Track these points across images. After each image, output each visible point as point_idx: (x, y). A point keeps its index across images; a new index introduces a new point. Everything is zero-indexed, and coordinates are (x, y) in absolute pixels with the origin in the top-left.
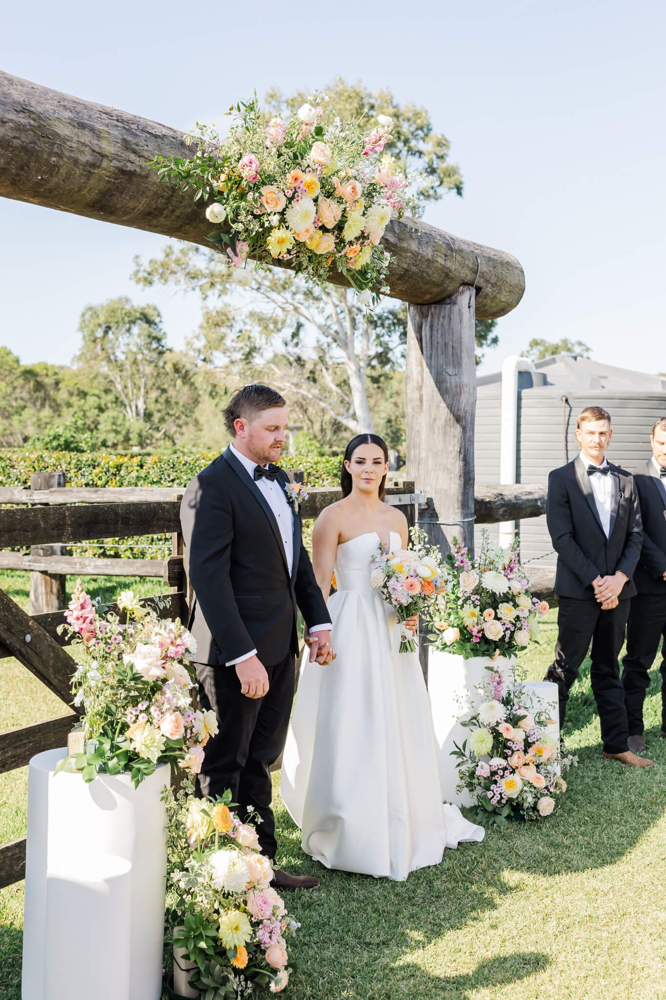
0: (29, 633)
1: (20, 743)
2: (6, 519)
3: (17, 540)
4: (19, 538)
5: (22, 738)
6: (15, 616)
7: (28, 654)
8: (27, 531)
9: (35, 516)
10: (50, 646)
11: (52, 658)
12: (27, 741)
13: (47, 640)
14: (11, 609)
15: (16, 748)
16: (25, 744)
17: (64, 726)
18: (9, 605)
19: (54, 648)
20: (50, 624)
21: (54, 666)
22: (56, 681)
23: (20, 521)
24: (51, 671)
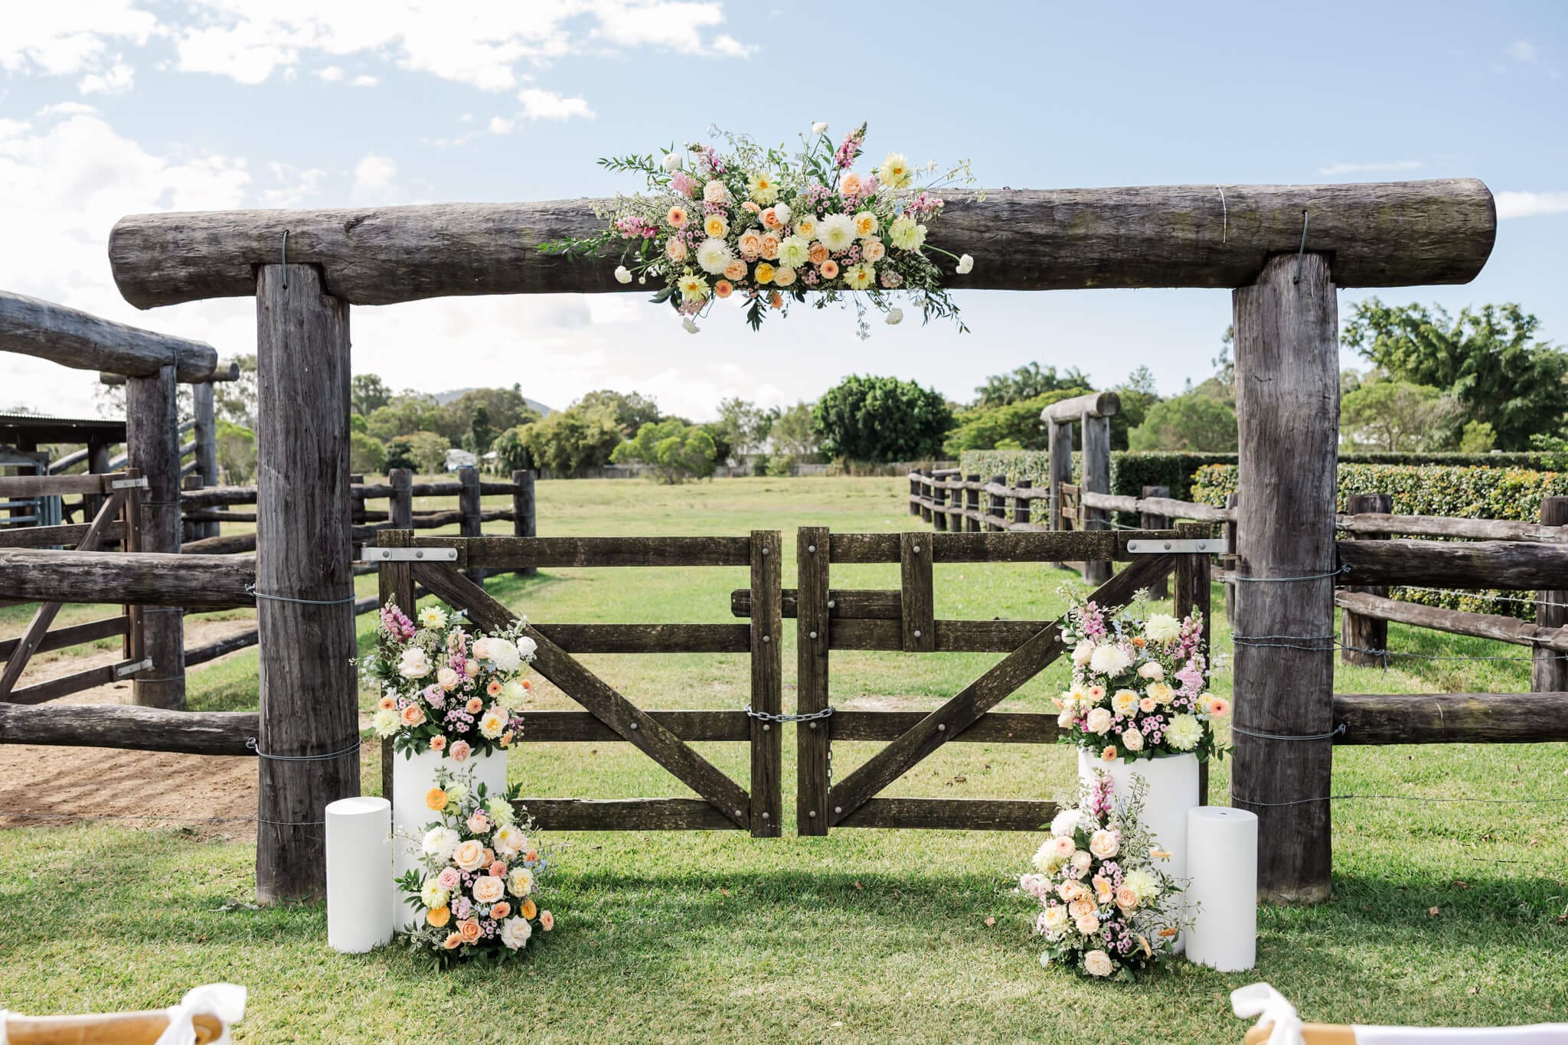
19: (555, 652)
20: (560, 633)
21: (554, 667)
22: (557, 680)
23: (523, 547)
24: (551, 670)
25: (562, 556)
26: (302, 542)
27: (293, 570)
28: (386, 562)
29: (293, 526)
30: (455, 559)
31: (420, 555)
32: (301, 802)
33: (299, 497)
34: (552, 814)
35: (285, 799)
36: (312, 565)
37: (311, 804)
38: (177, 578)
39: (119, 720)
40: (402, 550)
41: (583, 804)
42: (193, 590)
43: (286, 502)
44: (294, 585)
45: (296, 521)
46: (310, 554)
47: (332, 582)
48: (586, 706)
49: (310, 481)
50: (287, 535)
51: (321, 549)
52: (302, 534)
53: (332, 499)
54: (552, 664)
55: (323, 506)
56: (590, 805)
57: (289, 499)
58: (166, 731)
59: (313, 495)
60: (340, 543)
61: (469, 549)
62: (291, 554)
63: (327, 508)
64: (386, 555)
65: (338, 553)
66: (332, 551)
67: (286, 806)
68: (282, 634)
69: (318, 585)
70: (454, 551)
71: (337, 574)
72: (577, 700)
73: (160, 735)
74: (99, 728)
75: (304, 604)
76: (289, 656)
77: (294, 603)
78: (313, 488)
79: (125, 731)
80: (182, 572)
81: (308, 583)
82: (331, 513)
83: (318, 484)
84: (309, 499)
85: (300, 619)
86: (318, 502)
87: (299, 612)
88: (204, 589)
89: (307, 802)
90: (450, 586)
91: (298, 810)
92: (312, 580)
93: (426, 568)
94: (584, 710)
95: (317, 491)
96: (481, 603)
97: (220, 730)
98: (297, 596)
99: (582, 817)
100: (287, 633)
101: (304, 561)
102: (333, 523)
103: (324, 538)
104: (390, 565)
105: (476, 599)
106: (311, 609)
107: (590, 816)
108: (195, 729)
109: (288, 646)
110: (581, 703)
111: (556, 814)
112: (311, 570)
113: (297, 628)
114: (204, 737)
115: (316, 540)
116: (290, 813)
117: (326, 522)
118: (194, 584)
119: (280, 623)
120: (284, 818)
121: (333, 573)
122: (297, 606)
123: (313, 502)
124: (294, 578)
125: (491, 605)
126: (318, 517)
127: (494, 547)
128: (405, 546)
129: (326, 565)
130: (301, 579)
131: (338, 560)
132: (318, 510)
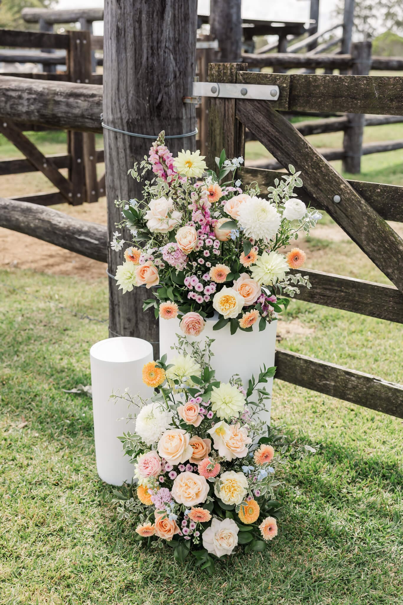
0: (339, 195)
1: (330, 287)
2: (331, 85)
3: (343, 107)
4: (345, 105)
5: (334, 284)
6: (324, 175)
7: (336, 213)
8: (356, 99)
9: (368, 84)
10: (365, 214)
11: (366, 226)
12: (339, 289)
13: (361, 207)
14: (320, 168)
15: (326, 289)
16: (337, 290)
17: (386, 295)
18: (318, 164)
19: (369, 217)
20: (379, 195)
21: (367, 233)
22: (368, 249)
23: (349, 88)
24: (363, 237)
25: (392, 100)
26: (131, 72)
27: (123, 101)
28: (215, 98)
29: (123, 55)
30: (276, 98)
31: (245, 92)
32: (129, 320)
33: (128, 23)
34: (350, 386)
35: (119, 314)
36: (138, 97)
37: (137, 323)
38: (68, 105)
39: (43, 221)
40: (229, 86)
41: (383, 386)
42: (76, 116)
43: (118, 28)
44: (124, 117)
45: (126, 49)
46: (137, 86)
47: (159, 116)
48: (396, 284)
49: (138, 5)
50: (118, 64)
51: (147, 80)
52: (131, 64)
53: (160, 25)
54: (364, 229)
55: (150, 34)
56: (390, 389)
57: (120, 24)
58: (67, 235)
59: (140, 21)
60: (171, 76)
61: (292, 87)
62: (121, 85)
63: (155, 36)
64: (213, 91)
65: (167, 86)
66: (159, 83)
67: (120, 321)
68: (116, 165)
69: (143, 118)
70: (276, 88)
71: (165, 108)
72: (388, 275)
73: (63, 238)
74: (32, 225)
75: (131, 137)
76: (121, 187)
77: (124, 134)
78: (141, 13)
79: (45, 230)
80: (71, 100)
81: (134, 116)
82: (159, 42)
83: (145, 8)
84: (137, 25)
85: (128, 151)
86: (145, 29)
87: (128, 144)
88: (83, 116)
89: (134, 321)
90: (271, 129)
91: (127, 326)
92: (138, 112)
93: (249, 107)
94: (395, 288)
95: (144, 16)
96: (299, 151)
97: (97, 242)
98: (126, 128)
99: (380, 399)
100: (119, 163)
101: (132, 92)
102: (162, 53)
103: (151, 69)
104: (218, 102)
105: (295, 146)
106: (138, 142)
107: (388, 399)
108: (82, 237)
109: (120, 178)
110: (391, 279)
111: (354, 388)
112: (138, 102)
113: (126, 160)
114: (87, 245)
115: (143, 70)
116: (122, 328)
117: (154, 51)
118: (77, 111)
119: (114, 154)
120: (118, 330)
121: (159, 107)
122: (126, 137)
123: (140, 28)
124: (124, 110)
125: (308, 154)
126: (145, 45)
127: (317, 87)
128: (231, 82)
129: (152, 97)
130: (129, 112)
131: (167, 94)
132: (144, 38)
